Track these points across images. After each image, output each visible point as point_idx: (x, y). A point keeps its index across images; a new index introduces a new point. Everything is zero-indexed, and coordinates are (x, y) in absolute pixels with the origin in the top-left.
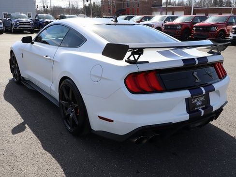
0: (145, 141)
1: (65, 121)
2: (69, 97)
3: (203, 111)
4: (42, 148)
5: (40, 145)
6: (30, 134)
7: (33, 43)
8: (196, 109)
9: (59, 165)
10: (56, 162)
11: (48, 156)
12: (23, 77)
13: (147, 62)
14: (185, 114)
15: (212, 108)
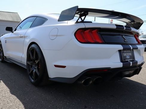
0: (91, 82)
1: (30, 76)
2: (33, 57)
3: (131, 62)
4: (10, 93)
5: (9, 91)
6: (2, 85)
7: (13, 32)
8: (126, 60)
9: (21, 103)
10: (19, 101)
11: (14, 97)
12: (5, 57)
13: (91, 22)
14: (119, 63)
15: (137, 62)
